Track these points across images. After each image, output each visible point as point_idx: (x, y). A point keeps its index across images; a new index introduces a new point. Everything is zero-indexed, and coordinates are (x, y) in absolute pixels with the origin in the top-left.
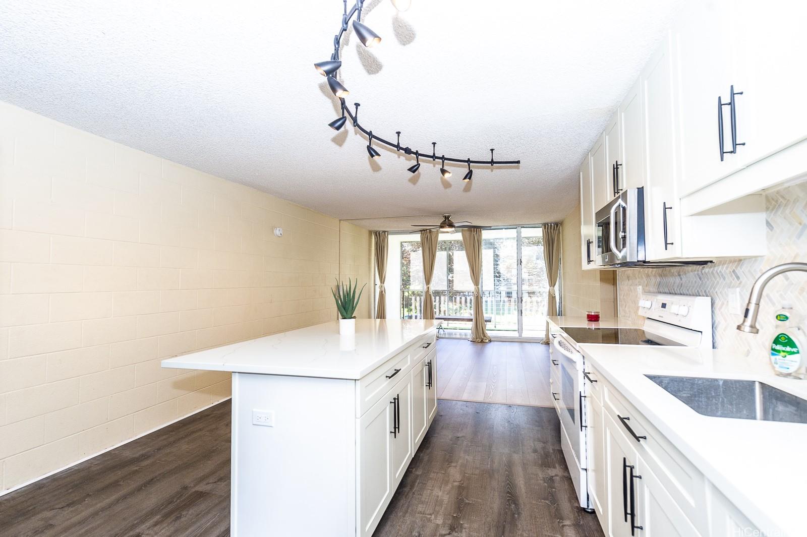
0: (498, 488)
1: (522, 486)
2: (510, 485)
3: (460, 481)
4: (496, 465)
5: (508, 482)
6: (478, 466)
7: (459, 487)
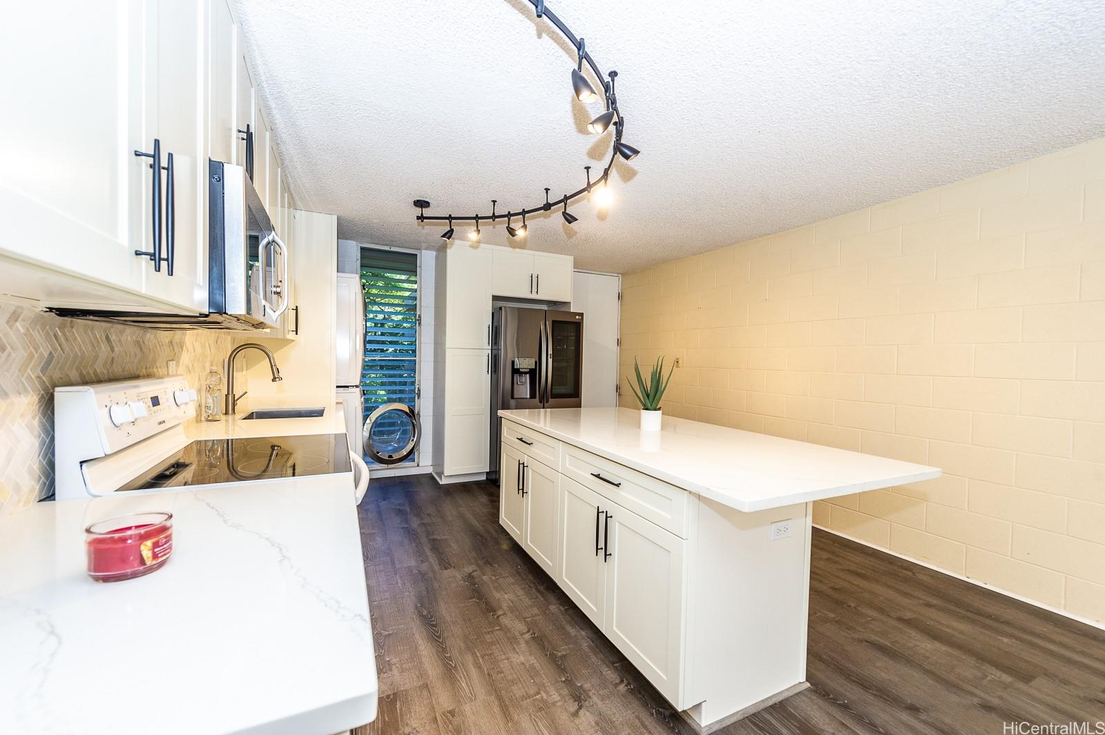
0: (450, 626)
1: (420, 642)
2: (436, 636)
3: (498, 617)
4: (469, 658)
5: (441, 640)
6: (494, 647)
7: (494, 611)
